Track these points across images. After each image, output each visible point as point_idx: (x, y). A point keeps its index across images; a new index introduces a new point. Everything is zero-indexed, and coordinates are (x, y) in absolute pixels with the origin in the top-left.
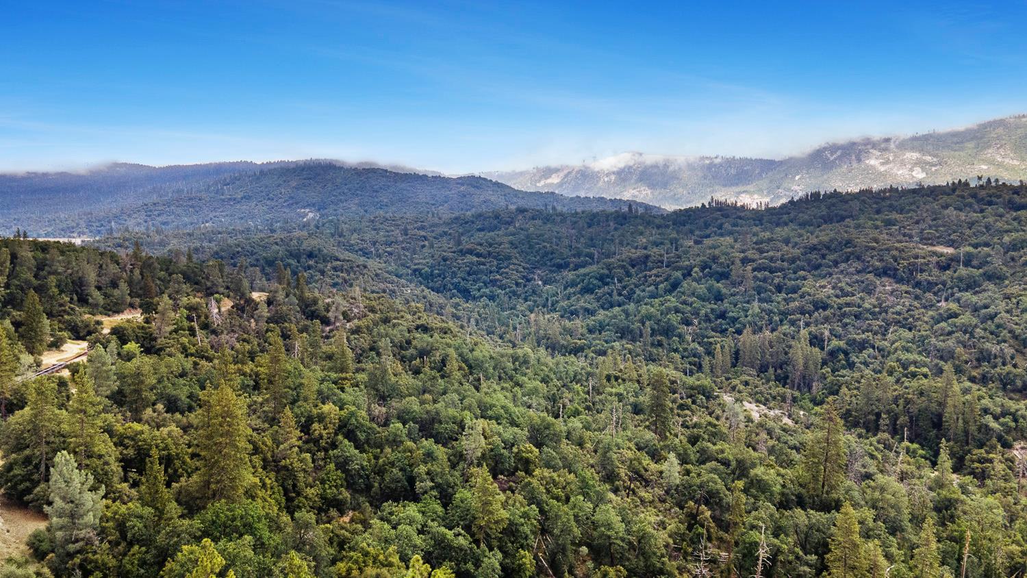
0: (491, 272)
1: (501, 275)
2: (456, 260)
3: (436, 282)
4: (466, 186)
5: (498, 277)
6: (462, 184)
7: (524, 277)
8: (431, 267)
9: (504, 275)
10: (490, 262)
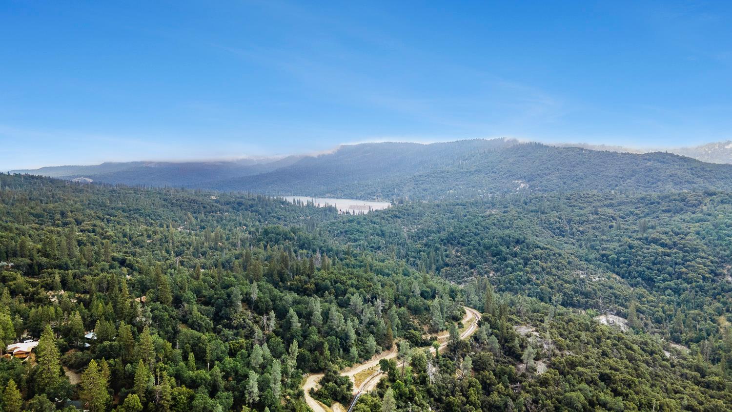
0: (676, 264)
1: (686, 268)
2: (642, 248)
3: (622, 268)
4: (652, 162)
5: (684, 270)
6: (649, 160)
7: (712, 272)
8: (618, 253)
9: (690, 268)
10: (676, 253)
